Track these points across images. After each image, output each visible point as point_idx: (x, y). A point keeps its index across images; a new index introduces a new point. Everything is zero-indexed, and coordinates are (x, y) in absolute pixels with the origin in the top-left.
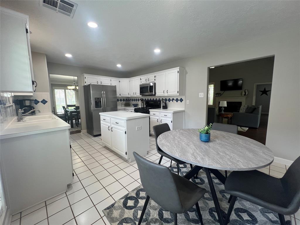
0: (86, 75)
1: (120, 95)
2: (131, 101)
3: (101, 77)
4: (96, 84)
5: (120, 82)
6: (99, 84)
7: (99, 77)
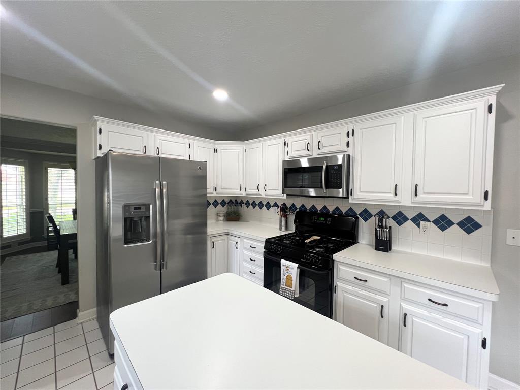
0: (102, 123)
1: (215, 189)
2: (244, 206)
3: (160, 133)
4: (141, 153)
5: (216, 151)
6: (151, 153)
7: (152, 134)
